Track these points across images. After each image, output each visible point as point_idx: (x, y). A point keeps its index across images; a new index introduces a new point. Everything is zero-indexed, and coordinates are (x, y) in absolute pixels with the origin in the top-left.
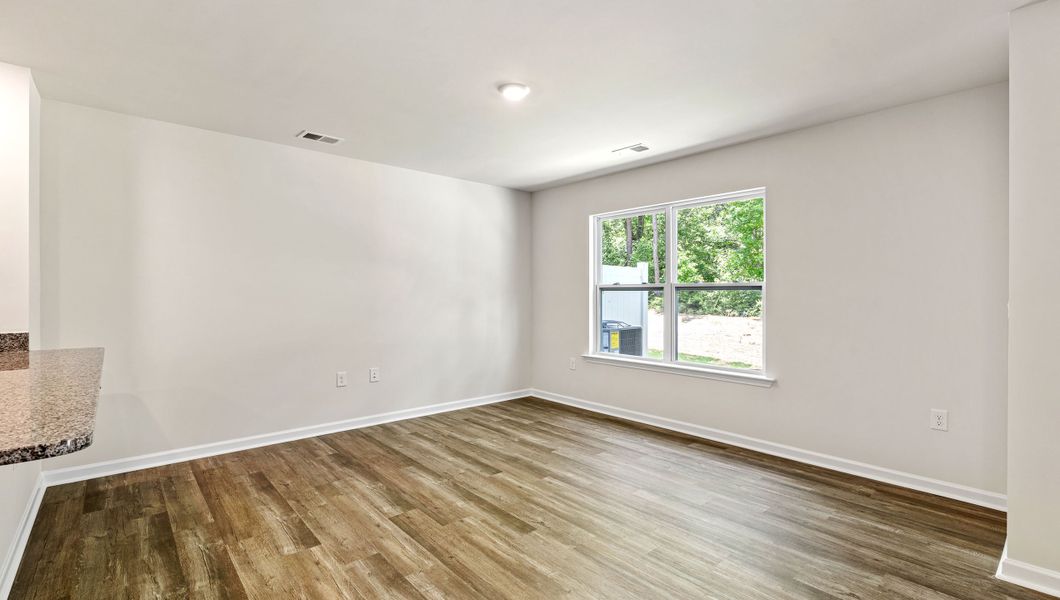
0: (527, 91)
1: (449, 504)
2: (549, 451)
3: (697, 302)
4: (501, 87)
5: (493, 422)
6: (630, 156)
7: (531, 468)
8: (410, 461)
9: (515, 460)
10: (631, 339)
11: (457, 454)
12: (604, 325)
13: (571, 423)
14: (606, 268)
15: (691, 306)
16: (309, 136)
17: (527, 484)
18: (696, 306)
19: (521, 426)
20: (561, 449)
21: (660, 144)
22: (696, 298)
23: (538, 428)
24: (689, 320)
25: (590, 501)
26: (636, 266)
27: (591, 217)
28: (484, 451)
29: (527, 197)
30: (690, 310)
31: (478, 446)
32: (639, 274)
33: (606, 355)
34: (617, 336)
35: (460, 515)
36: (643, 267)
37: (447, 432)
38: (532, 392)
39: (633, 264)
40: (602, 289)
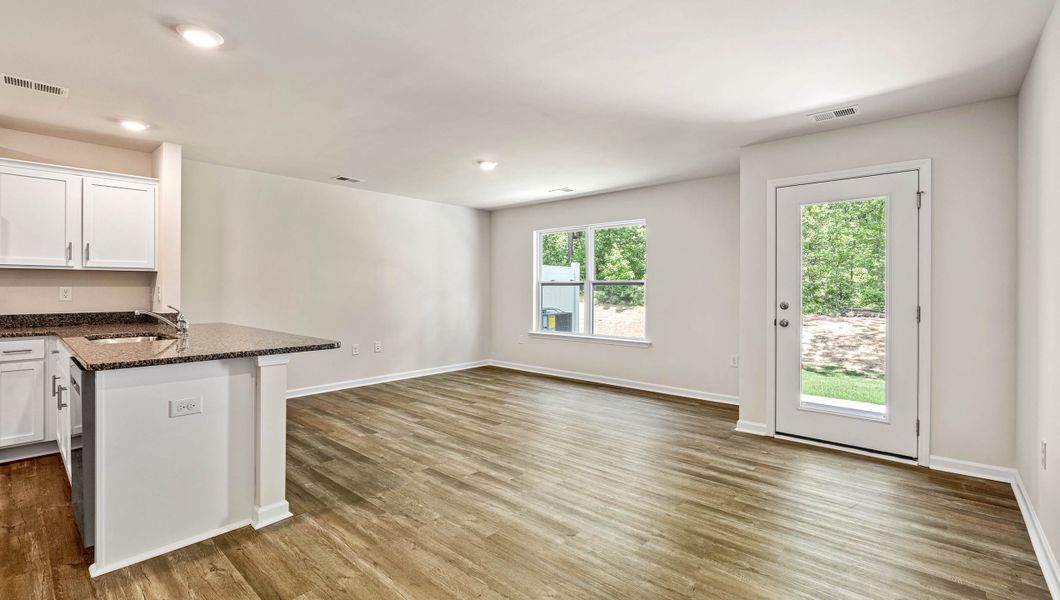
0: (496, 164)
1: (447, 417)
2: (506, 393)
3: (629, 295)
4: (480, 162)
5: (465, 380)
6: (560, 194)
7: (494, 400)
8: (416, 400)
9: (485, 397)
10: (564, 321)
11: (444, 396)
12: (544, 311)
13: (521, 379)
14: (546, 268)
15: (623, 299)
16: (342, 179)
17: (494, 407)
18: (627, 299)
19: (485, 382)
20: (513, 392)
21: (579, 187)
22: (628, 291)
23: (496, 382)
24: (622, 310)
25: (532, 412)
26: (569, 265)
27: (535, 232)
28: (462, 394)
29: (488, 215)
30: (623, 302)
31: (458, 392)
32: (572, 272)
33: (545, 332)
34: (554, 319)
35: (457, 420)
36: (575, 266)
37: (433, 386)
38: (490, 362)
39: (568, 264)
40: (543, 284)
